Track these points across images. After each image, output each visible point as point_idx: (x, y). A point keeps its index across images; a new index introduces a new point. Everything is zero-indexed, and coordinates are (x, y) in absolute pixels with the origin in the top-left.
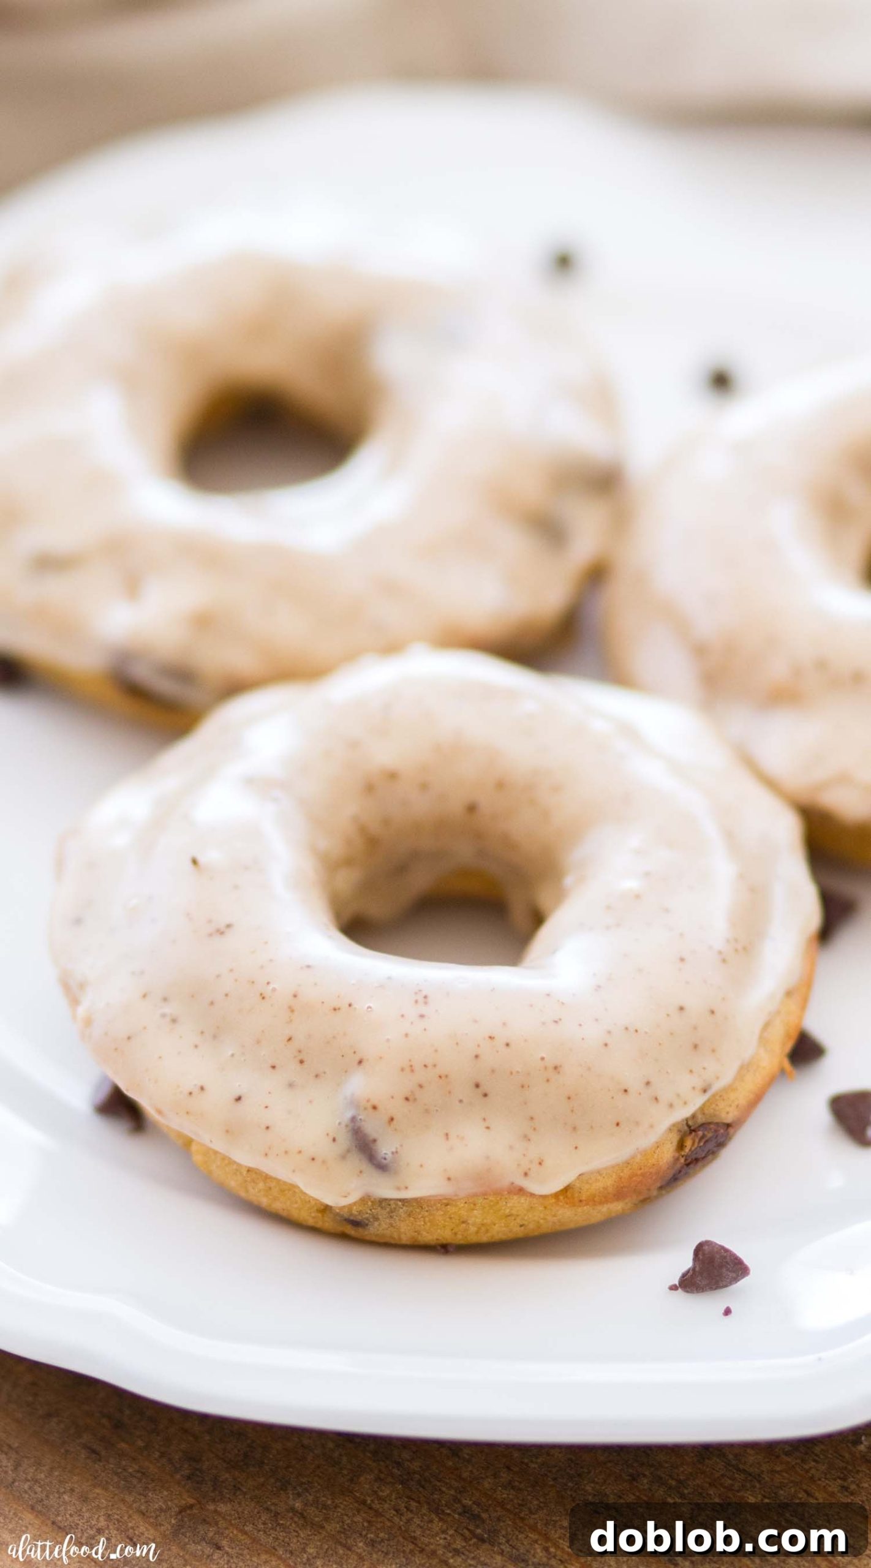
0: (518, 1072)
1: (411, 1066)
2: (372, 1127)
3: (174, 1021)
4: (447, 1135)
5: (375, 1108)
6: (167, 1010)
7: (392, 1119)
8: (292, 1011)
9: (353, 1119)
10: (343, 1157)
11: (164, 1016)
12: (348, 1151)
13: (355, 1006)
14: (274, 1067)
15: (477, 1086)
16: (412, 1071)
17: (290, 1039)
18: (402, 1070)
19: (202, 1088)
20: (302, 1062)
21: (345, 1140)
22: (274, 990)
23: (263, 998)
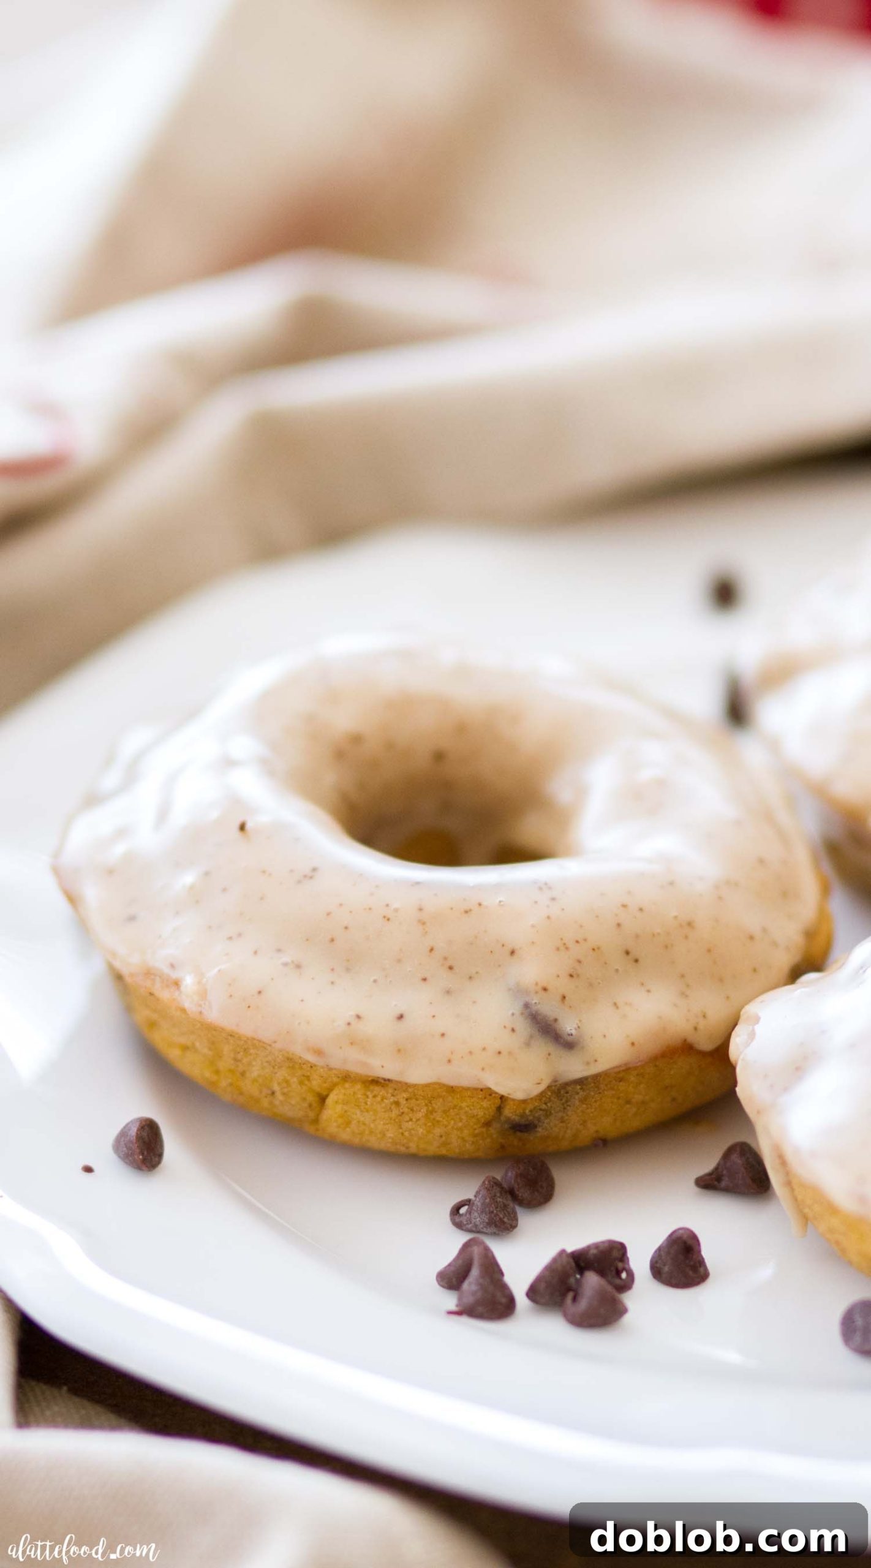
0: (659, 934)
1: (565, 944)
2: (548, 1008)
3: (298, 966)
4: (615, 1004)
5: (545, 989)
6: (286, 958)
7: (564, 997)
8: (424, 924)
9: (527, 1006)
10: (528, 1044)
11: (285, 964)
12: (531, 1037)
13: (484, 903)
14: (425, 980)
15: (627, 953)
16: (567, 948)
17: (432, 950)
18: (558, 949)
19: (358, 1017)
20: (451, 968)
21: (524, 1028)
22: (396, 910)
23: (388, 920)
